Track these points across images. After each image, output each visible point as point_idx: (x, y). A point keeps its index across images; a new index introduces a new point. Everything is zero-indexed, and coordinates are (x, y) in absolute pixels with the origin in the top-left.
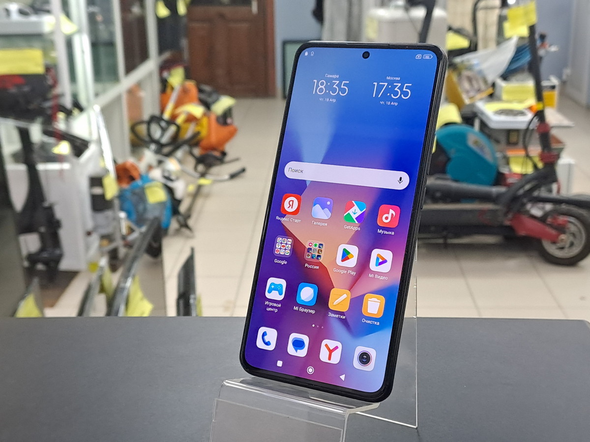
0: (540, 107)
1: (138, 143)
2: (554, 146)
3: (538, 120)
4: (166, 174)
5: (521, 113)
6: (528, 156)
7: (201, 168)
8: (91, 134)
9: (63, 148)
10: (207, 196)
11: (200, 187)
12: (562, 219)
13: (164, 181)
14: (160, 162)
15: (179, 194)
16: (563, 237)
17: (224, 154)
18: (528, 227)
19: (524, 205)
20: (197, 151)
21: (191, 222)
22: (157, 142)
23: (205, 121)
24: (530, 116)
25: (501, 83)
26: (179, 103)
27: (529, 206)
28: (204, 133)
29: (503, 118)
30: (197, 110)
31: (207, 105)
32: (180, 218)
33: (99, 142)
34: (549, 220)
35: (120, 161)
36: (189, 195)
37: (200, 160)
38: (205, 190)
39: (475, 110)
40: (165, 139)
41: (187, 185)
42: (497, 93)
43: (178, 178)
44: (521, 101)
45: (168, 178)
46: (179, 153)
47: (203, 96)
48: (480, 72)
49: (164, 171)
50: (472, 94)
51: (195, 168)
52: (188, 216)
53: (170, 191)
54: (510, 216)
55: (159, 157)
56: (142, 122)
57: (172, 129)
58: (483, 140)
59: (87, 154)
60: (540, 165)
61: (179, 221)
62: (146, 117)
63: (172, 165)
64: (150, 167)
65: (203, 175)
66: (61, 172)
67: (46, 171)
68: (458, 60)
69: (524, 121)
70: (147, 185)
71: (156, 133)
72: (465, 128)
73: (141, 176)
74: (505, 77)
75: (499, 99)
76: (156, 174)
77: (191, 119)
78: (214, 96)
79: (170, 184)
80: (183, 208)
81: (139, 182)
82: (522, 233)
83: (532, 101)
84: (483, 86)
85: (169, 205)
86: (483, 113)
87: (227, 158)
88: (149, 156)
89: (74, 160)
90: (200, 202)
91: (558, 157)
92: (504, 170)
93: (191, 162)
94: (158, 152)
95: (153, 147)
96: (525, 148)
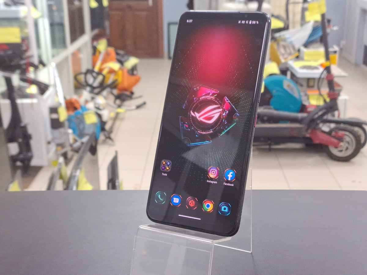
0: (327, 64)
1: (79, 86)
2: (336, 88)
3: (327, 72)
4: (97, 106)
5: (316, 68)
6: (320, 94)
7: (118, 102)
8: (50, 80)
9: (33, 89)
10: (122, 119)
11: (117, 114)
12: (341, 133)
13: (95, 110)
14: (93, 98)
15: (105, 118)
16: (342, 144)
17: (132, 93)
18: (320, 138)
19: (318, 124)
20: (115, 92)
21: (112, 136)
22: (91, 86)
23: (120, 73)
24: (321, 70)
25: (303, 49)
26: (104, 61)
27: (321, 125)
28: (120, 80)
29: (305, 71)
30: (115, 66)
31: (121, 63)
32: (106, 133)
33: (55, 86)
34: (333, 133)
35: (68, 98)
36: (111, 119)
37: (118, 97)
38: (121, 116)
39: (288, 66)
40: (96, 84)
41: (110, 112)
42: (301, 55)
43: (104, 108)
44: (316, 61)
45: (98, 108)
46: (105, 93)
47: (119, 57)
48: (291, 43)
49: (95, 104)
50: (286, 56)
51: (115, 102)
52: (111, 132)
53: (99, 116)
54: (309, 131)
55: (92, 95)
56: (81, 73)
57: (100, 78)
58: (292, 85)
59: (48, 93)
60: (328, 100)
61: (105, 135)
62: (84, 70)
63: (100, 100)
64: (87, 102)
65: (119, 106)
66: (32, 104)
67: (22, 104)
68: (277, 35)
69: (318, 73)
70: (85, 112)
71: (90, 80)
72: (282, 77)
73: (81, 107)
74: (306, 45)
75: (302, 59)
76: (91, 105)
77: (112, 71)
78: (126, 57)
79: (99, 112)
80: (107, 127)
81: (80, 111)
82: (317, 142)
83: (322, 60)
84: (292, 51)
85: (99, 125)
86: (292, 68)
87: (134, 96)
88: (86, 94)
89: (40, 97)
90: (118, 123)
91: (338, 95)
92: (306, 103)
93: (112, 98)
94: (91, 92)
95: (88, 89)
96: (319, 89)
